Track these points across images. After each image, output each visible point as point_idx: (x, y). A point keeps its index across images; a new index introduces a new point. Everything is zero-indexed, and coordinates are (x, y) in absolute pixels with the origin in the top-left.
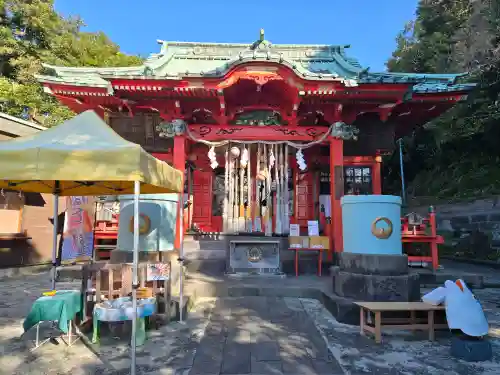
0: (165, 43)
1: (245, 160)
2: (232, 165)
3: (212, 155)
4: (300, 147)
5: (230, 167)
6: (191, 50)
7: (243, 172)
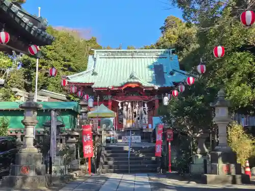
0: (95, 51)
1: (129, 106)
2: (126, 107)
3: (120, 105)
4: (146, 102)
5: (125, 108)
6: (106, 54)
7: (129, 110)
